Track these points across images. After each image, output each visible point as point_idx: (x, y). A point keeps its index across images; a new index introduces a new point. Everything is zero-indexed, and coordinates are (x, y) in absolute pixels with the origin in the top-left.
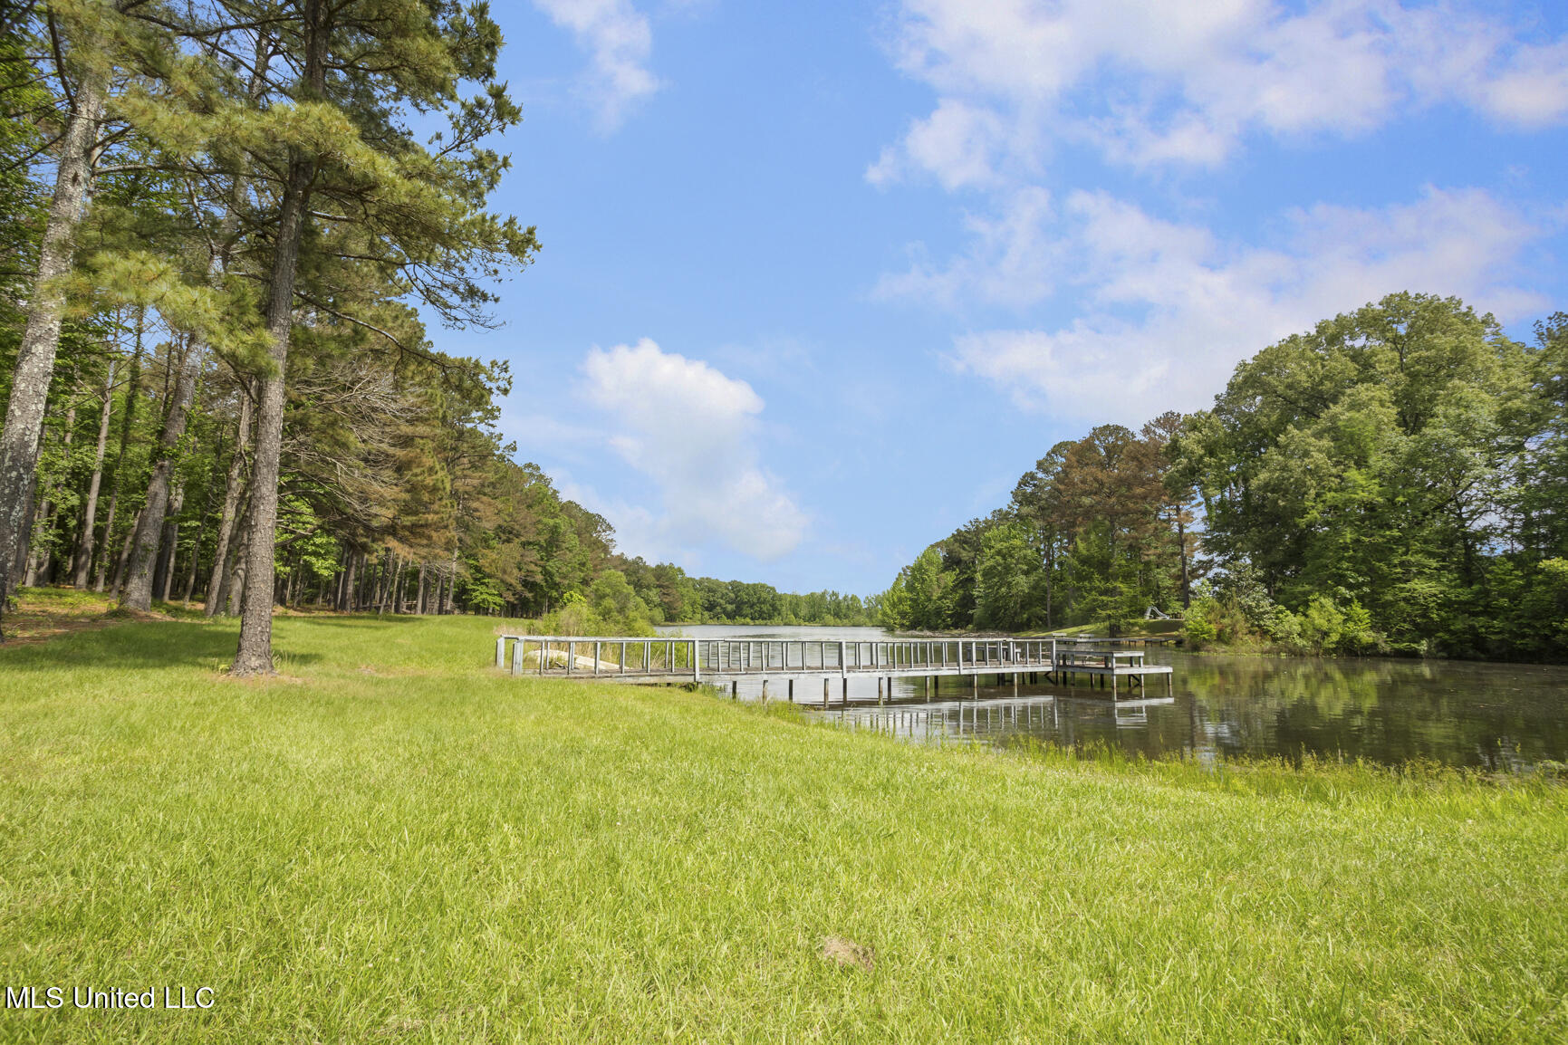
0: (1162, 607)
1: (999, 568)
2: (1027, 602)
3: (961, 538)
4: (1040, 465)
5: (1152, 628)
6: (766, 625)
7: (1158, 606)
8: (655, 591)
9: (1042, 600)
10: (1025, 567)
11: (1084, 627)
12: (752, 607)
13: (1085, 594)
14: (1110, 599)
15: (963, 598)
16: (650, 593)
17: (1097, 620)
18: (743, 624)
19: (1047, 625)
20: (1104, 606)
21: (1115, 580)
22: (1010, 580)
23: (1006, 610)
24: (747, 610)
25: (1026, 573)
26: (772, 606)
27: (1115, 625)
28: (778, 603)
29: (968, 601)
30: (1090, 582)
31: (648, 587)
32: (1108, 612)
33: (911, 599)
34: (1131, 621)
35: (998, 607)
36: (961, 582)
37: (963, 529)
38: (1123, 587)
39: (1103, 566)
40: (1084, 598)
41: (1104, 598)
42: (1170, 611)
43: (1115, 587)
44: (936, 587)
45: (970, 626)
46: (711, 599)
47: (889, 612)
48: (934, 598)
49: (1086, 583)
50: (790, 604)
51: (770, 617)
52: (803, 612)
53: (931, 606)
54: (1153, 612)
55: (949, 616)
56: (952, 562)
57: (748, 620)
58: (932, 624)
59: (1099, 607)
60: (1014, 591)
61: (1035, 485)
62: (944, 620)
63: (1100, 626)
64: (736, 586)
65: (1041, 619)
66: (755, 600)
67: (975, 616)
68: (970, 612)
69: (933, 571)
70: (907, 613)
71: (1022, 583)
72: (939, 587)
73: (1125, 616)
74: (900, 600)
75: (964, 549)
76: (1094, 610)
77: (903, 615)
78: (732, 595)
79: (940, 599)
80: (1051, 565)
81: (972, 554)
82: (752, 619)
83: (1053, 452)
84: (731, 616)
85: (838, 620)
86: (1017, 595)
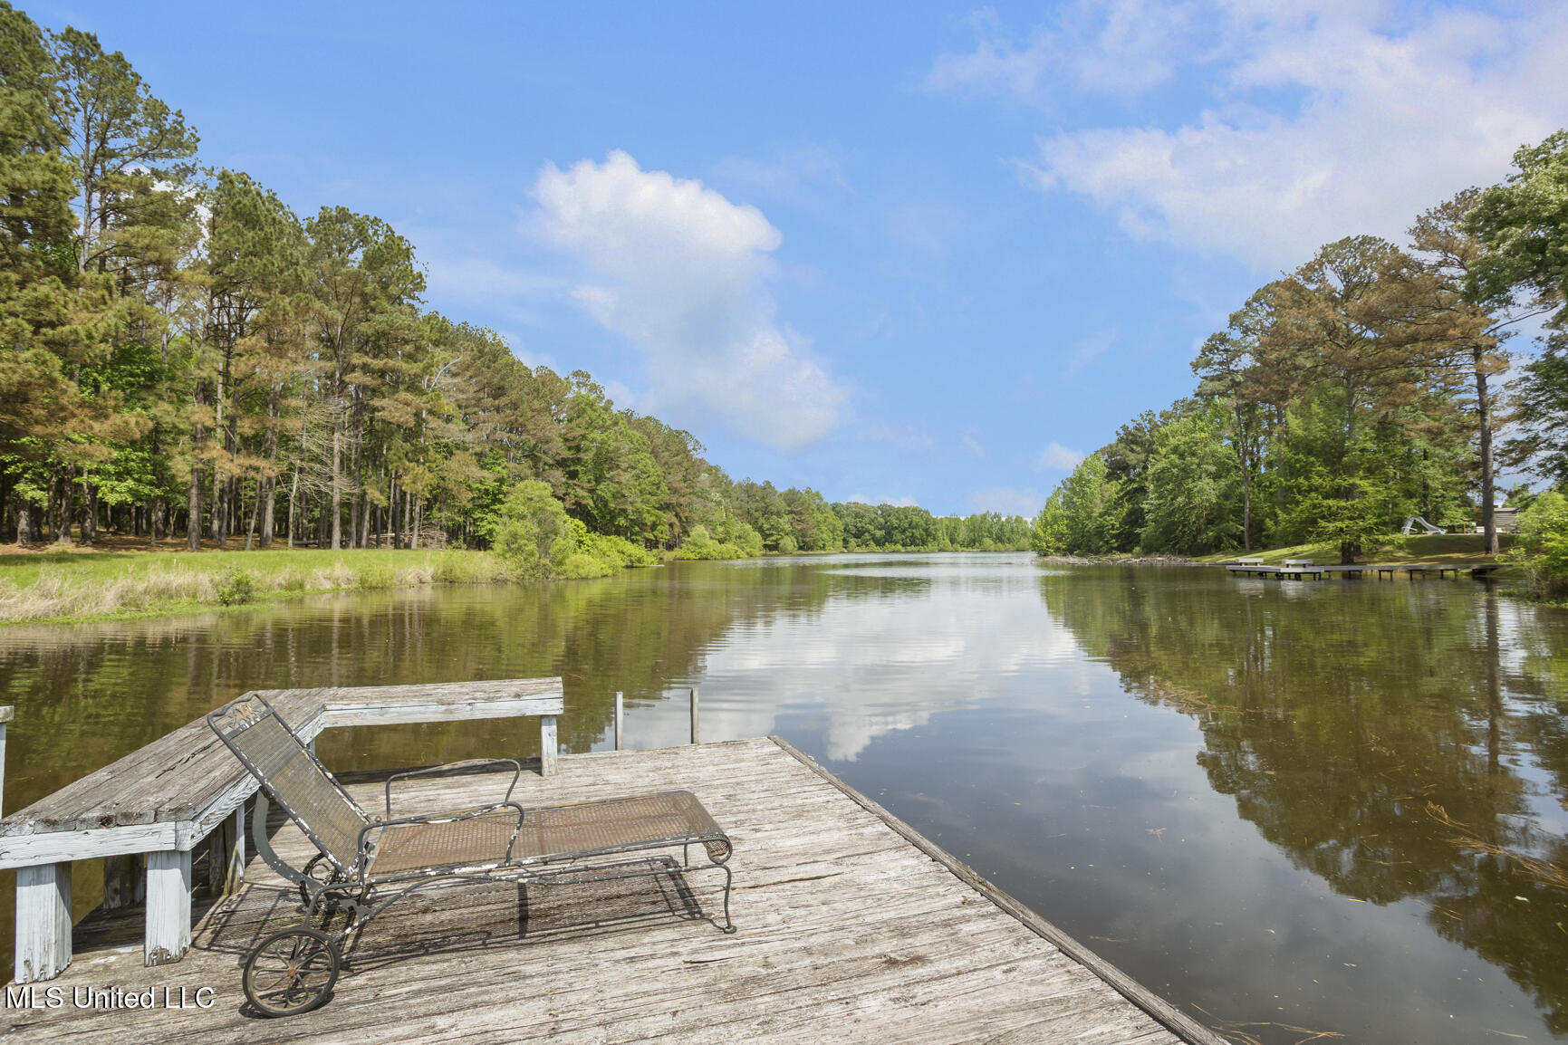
0: (1434, 516)
1: (1175, 471)
2: (1215, 516)
3: (1131, 439)
4: (1234, 320)
5: (1418, 548)
6: (919, 551)
7: (1426, 515)
8: (787, 518)
9: (1238, 512)
10: (1213, 469)
11: (1299, 549)
12: (904, 531)
13: (1299, 497)
14: (1342, 503)
15: (1131, 513)
16: (781, 521)
17: (1321, 536)
18: (894, 552)
19: (1244, 547)
20: (1332, 515)
21: (1352, 476)
22: (1191, 486)
23: (1184, 526)
24: (898, 536)
25: (1216, 477)
26: (926, 530)
27: (1350, 544)
28: (932, 527)
29: (1136, 518)
30: (1307, 478)
31: (779, 514)
32: (1339, 524)
33: (1068, 517)
34: (1381, 538)
35: (1174, 523)
36: (1128, 493)
37: (1131, 426)
38: (1365, 484)
39: (1333, 455)
40: (1298, 503)
41: (1331, 502)
42: (1446, 522)
43: (1353, 485)
44: (1098, 501)
45: (1137, 549)
46: (859, 525)
47: (1042, 534)
48: (1094, 515)
49: (1301, 480)
50: (947, 529)
51: (924, 543)
52: (962, 535)
53: (1091, 525)
54: (1416, 524)
55: (1113, 536)
56: (1117, 469)
57: (899, 547)
58: (1093, 547)
59: (1323, 517)
60: (1197, 501)
61: (1226, 351)
62: (1107, 542)
63: (1326, 546)
64: (886, 511)
65: (1234, 537)
66: (906, 525)
67: (1143, 536)
68: (1138, 530)
69: (1096, 480)
70: (1063, 535)
71: (1207, 490)
72: (1102, 501)
73: (1368, 531)
74: (1055, 519)
75: (1132, 451)
76: (1314, 522)
77: (1059, 537)
78: (882, 520)
79: (1101, 515)
80: (1254, 466)
81: (1142, 456)
82: (904, 545)
83: (1256, 299)
84: (879, 543)
85: (999, 544)
86: (1200, 506)
